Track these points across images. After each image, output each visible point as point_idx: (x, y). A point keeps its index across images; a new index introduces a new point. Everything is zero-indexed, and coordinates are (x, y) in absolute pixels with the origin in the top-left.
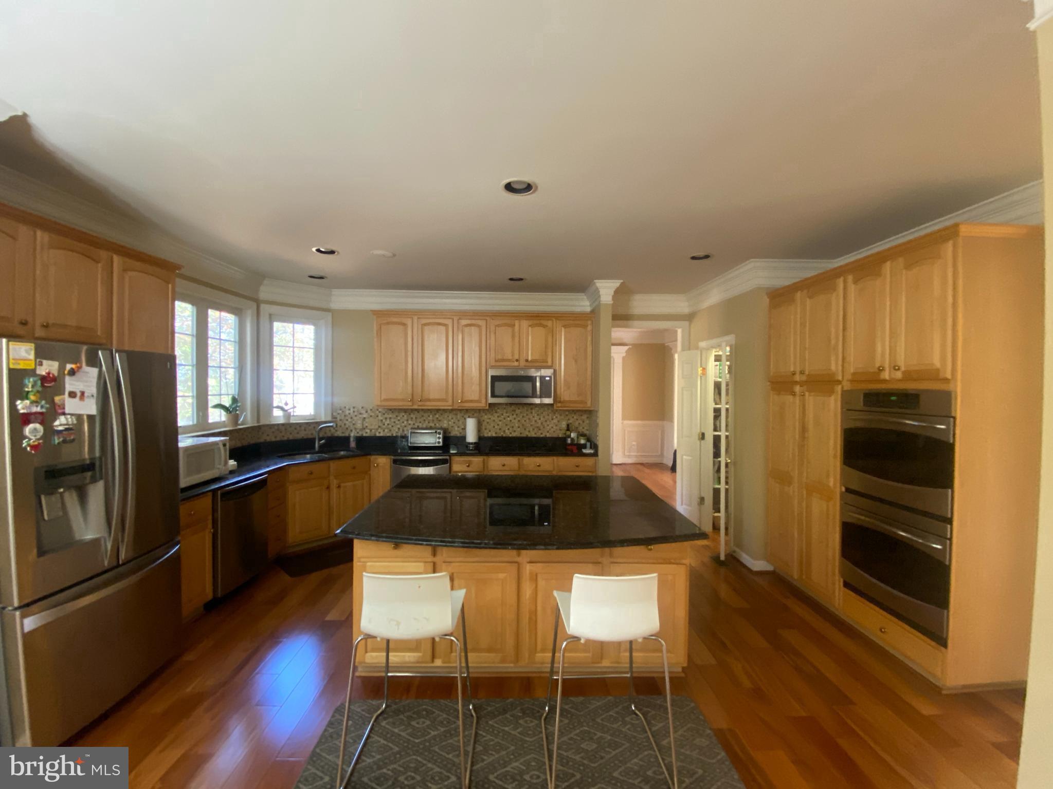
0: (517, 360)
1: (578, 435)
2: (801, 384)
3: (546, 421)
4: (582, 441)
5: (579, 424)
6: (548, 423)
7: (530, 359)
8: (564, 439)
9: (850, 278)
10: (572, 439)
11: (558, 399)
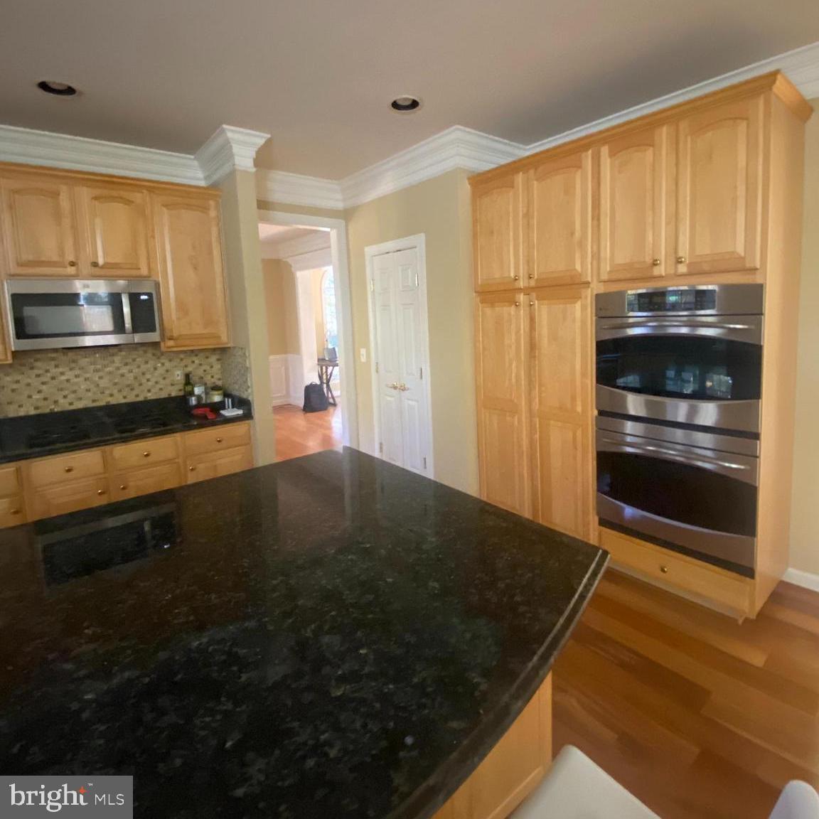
0: (72, 264)
1: (206, 389)
2: (527, 291)
3: (143, 374)
4: (217, 398)
5: (205, 371)
6: (148, 376)
7: (101, 261)
8: (182, 400)
9: (605, 150)
10: (199, 397)
11: (168, 334)
